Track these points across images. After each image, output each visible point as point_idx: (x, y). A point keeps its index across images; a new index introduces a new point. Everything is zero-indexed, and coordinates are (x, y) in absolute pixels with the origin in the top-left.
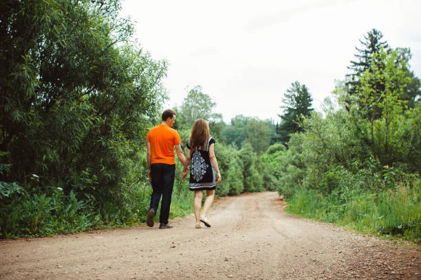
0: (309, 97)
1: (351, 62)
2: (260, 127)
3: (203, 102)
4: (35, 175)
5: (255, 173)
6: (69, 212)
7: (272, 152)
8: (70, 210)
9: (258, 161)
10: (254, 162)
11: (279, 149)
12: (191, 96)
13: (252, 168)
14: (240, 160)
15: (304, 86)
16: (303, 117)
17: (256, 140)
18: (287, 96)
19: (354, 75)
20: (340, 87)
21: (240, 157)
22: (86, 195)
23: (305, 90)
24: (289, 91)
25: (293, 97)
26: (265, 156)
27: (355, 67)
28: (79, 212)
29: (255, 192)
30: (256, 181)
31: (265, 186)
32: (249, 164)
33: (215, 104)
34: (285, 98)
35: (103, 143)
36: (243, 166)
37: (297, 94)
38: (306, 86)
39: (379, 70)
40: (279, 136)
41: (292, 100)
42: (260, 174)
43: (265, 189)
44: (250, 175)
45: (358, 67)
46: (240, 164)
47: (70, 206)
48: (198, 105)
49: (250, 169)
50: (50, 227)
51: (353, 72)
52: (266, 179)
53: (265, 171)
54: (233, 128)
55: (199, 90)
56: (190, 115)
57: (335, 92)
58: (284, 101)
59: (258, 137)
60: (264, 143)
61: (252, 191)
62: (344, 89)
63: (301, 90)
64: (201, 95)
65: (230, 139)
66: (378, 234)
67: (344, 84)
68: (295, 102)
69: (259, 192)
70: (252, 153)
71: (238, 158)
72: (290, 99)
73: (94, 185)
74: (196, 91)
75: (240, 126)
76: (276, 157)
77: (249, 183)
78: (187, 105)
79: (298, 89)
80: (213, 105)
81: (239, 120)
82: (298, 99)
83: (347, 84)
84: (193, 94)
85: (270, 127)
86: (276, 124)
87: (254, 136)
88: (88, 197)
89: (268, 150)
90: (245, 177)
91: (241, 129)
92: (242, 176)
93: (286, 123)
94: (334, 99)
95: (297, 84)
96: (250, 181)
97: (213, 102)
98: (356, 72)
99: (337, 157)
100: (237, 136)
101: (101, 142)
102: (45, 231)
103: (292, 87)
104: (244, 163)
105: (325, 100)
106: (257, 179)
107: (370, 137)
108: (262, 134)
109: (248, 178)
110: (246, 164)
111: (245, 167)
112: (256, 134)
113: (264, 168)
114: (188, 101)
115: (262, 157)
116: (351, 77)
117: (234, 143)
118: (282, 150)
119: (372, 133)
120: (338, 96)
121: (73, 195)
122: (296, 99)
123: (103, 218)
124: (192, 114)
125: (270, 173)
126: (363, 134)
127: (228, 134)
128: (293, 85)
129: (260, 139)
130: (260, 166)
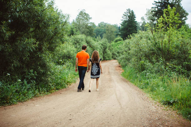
0: (134, 16)
1: (154, 1)
2: (111, 28)
3: (86, 17)
4: (8, 74)
5: (108, 52)
6: (24, 90)
7: (116, 41)
8: (24, 89)
9: (110, 46)
10: (108, 47)
11: (120, 40)
12: (80, 14)
13: (107, 49)
14: (102, 46)
15: (132, 11)
16: (131, 37)
17: (109, 34)
18: (124, 15)
19: (155, 7)
20: (149, 12)
21: (102, 45)
22: (31, 81)
23: (133, 12)
24: (125, 13)
25: (127, 16)
26: (113, 43)
27: (156, 4)
28: (28, 90)
29: (108, 60)
30: (109, 56)
31: (113, 57)
32: (106, 48)
33: (91, 18)
34: (123, 16)
35: (40, 56)
36: (103, 49)
37: (129, 14)
38: (133, 11)
39: (167, 16)
40: (120, 33)
41: (127, 17)
42: (111, 52)
43: (113, 59)
44: (106, 53)
45: (158, 4)
46: (102, 48)
47: (24, 87)
48: (83, 18)
49: (106, 50)
50: (15, 99)
51: (155, 6)
52: (113, 54)
53: (113, 50)
54: (99, 28)
55: (84, 12)
56: (80, 23)
57: (146, 14)
58: (123, 17)
59: (110, 33)
60: (113, 36)
61: (107, 60)
62: (151, 13)
63: (131, 13)
64: (85, 13)
65: (98, 33)
66: (162, 104)
67: (150, 11)
68: (128, 18)
69: (110, 60)
70: (107, 43)
71: (101, 45)
72: (126, 17)
73: (35, 76)
74: (83, 12)
75: (102, 27)
76: (118, 44)
77: (105, 56)
78: (79, 18)
79: (130, 12)
80: (90, 18)
81: (102, 24)
82: (129, 17)
83: (152, 12)
84: (81, 13)
85: (116, 28)
86: (119, 26)
87: (109, 33)
88: (33, 82)
89: (115, 40)
90: (104, 54)
91: (103, 28)
92: (103, 54)
93: (124, 28)
94: (146, 18)
95: (129, 10)
96: (106, 55)
97: (90, 17)
98: (156, 6)
99: (146, 55)
100: (101, 32)
101: (38, 55)
102: (13, 102)
103: (127, 11)
104: (104, 47)
105: (142, 18)
106: (109, 54)
107: (161, 47)
108: (112, 32)
109: (105, 54)
110: (105, 48)
111: (104, 49)
112: (110, 32)
113: (112, 49)
114: (79, 16)
115: (112, 44)
116: (154, 8)
117: (99, 36)
118: (121, 40)
119: (162, 45)
120: (148, 16)
121: (25, 82)
122: (128, 16)
123: (39, 91)
124: (81, 23)
125: (115, 52)
126: (158, 46)
127: (97, 31)
128: (127, 10)
129: (111, 34)
130: (111, 48)
